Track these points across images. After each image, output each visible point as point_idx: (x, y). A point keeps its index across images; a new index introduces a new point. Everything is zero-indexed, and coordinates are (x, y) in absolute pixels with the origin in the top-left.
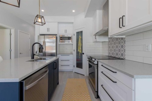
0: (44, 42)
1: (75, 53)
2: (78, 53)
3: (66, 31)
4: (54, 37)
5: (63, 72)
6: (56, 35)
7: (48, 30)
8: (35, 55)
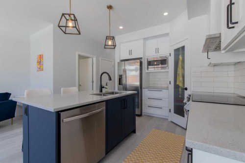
0: (125, 71)
1: (172, 87)
2: (176, 87)
3: (157, 50)
4: (138, 63)
5: (150, 117)
6: (141, 58)
7: (130, 52)
8: (103, 87)
